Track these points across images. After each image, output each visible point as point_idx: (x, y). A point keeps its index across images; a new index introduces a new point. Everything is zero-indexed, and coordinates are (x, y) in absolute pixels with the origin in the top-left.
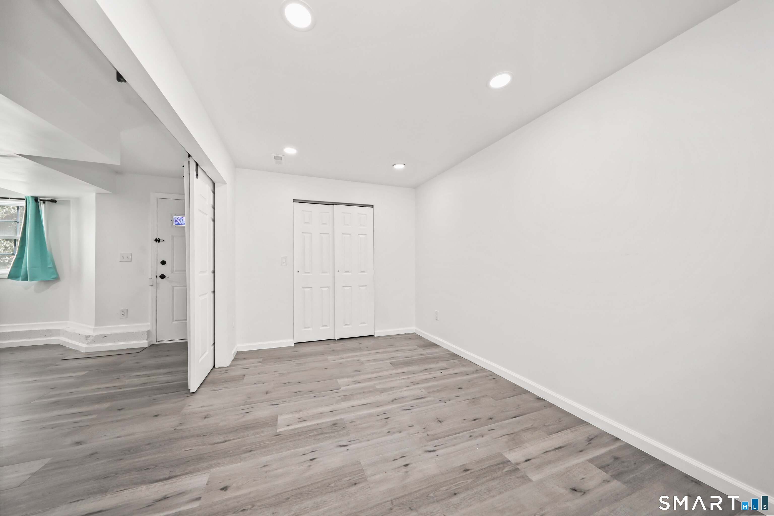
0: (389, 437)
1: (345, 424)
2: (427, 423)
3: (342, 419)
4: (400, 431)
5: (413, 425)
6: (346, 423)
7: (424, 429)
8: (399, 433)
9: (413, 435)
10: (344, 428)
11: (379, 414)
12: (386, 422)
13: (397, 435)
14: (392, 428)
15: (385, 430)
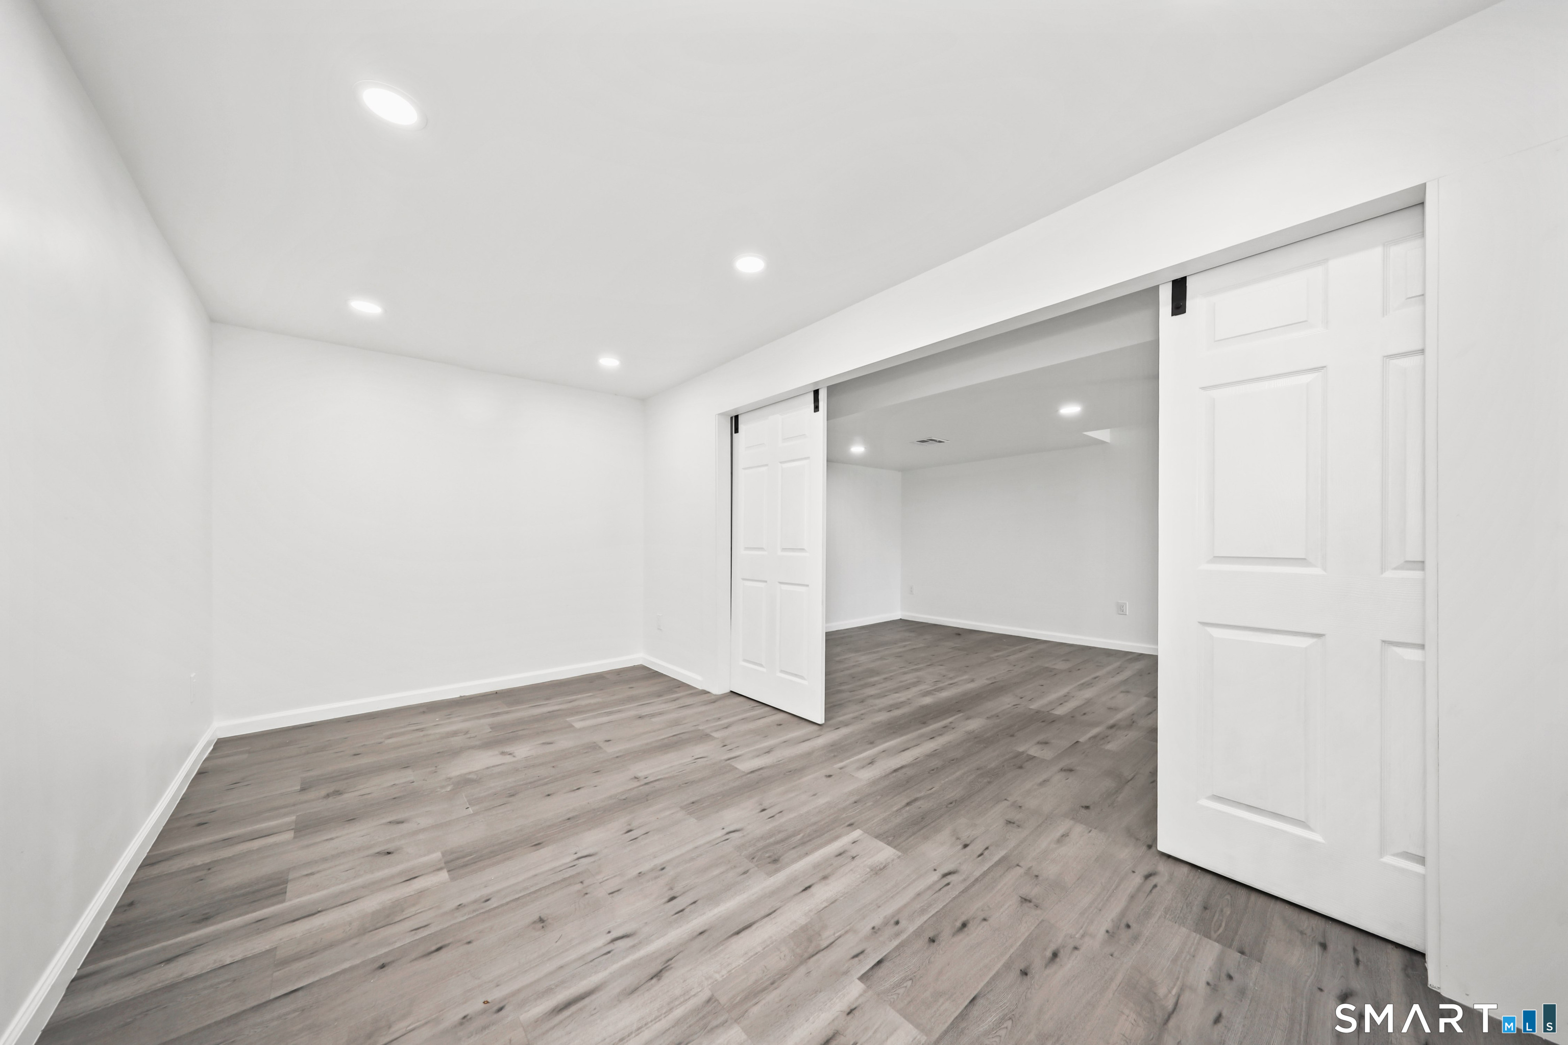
0: (659, 861)
1: (757, 866)
2: (576, 909)
3: (770, 874)
4: (639, 876)
5: (611, 895)
6: (756, 868)
7: (586, 894)
8: (643, 873)
9: (613, 875)
10: (753, 858)
11: (694, 905)
12: (671, 889)
13: (645, 867)
14: (656, 878)
15: (670, 872)
